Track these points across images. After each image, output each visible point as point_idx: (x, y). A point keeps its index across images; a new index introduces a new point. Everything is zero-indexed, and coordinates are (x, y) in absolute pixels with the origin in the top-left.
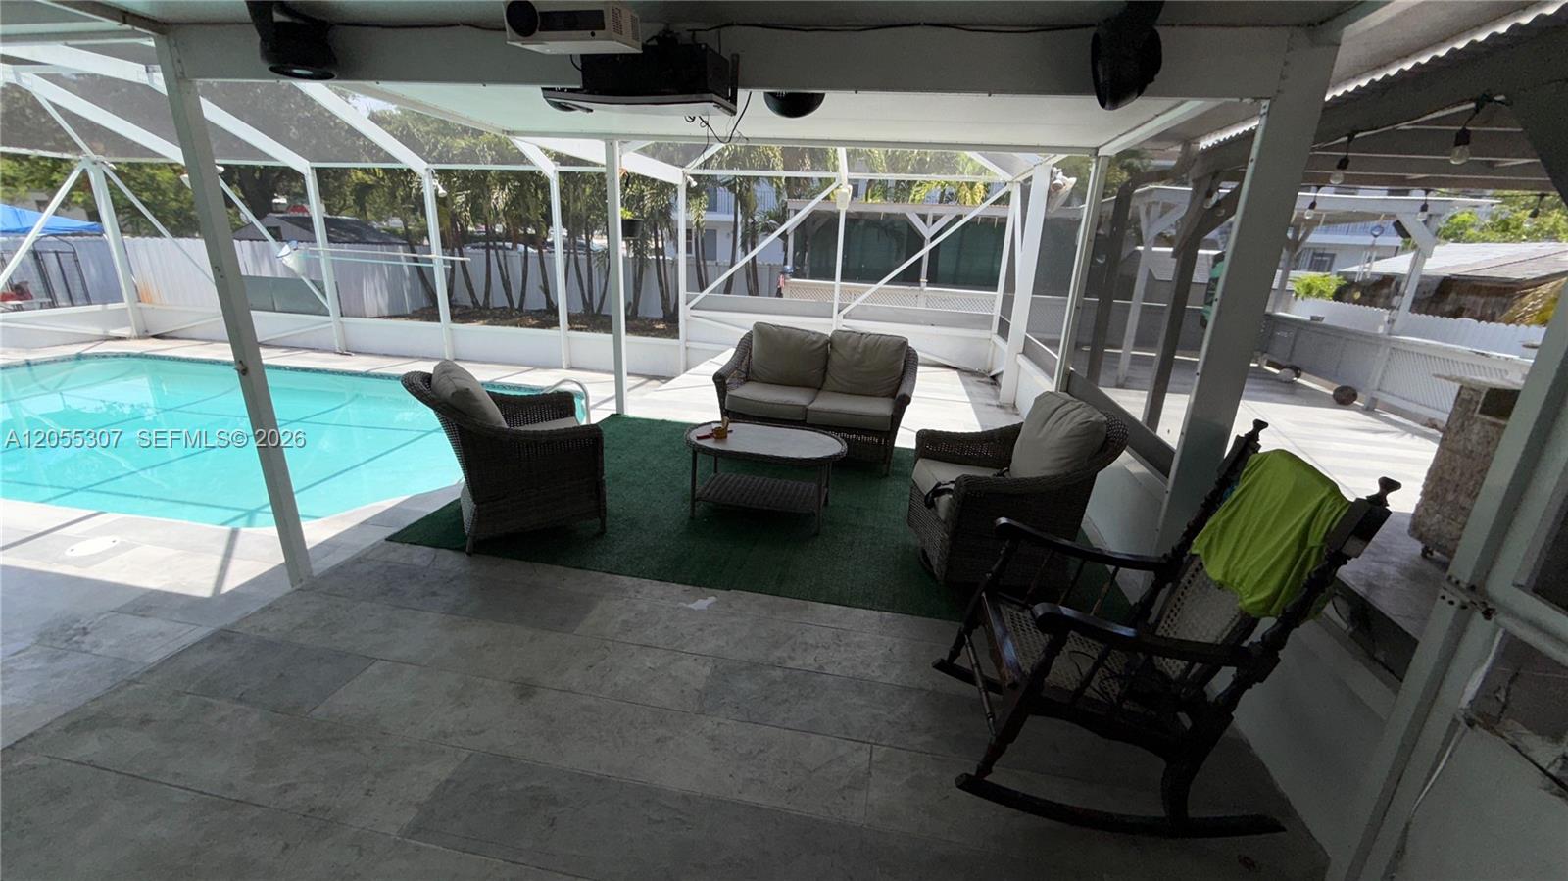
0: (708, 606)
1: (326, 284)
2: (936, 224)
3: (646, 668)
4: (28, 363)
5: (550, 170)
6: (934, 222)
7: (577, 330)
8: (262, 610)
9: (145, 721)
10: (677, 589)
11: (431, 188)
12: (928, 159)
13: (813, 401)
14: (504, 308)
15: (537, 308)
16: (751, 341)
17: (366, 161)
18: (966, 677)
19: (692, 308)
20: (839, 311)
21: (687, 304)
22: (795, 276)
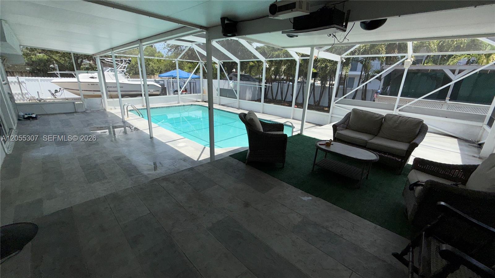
0: (308, 200)
1: (238, 91)
2: (459, 74)
3: (281, 212)
4: (184, 105)
5: (297, 58)
6: (459, 73)
7: (299, 108)
8: (200, 165)
9: (174, 182)
10: (300, 191)
11: (265, 65)
12: (462, 46)
13: (371, 140)
14: (280, 100)
15: (289, 101)
16: (350, 115)
17: (253, 59)
18: (406, 263)
19: (336, 103)
20: (397, 108)
21: (334, 101)
22: (381, 94)
